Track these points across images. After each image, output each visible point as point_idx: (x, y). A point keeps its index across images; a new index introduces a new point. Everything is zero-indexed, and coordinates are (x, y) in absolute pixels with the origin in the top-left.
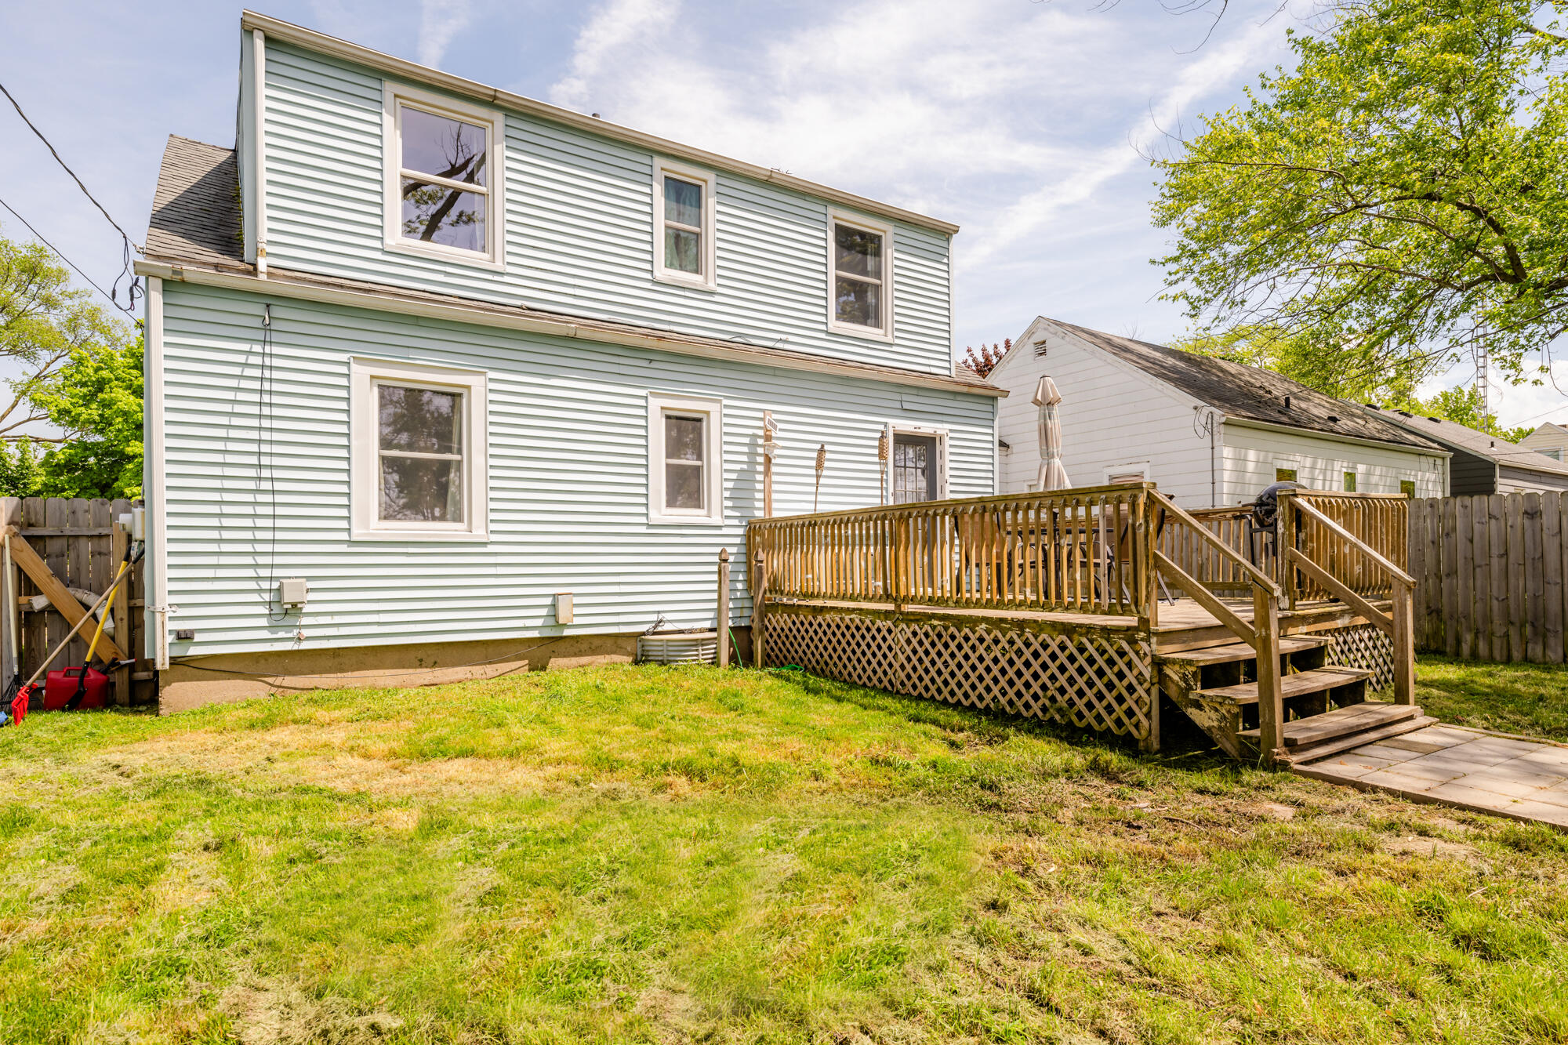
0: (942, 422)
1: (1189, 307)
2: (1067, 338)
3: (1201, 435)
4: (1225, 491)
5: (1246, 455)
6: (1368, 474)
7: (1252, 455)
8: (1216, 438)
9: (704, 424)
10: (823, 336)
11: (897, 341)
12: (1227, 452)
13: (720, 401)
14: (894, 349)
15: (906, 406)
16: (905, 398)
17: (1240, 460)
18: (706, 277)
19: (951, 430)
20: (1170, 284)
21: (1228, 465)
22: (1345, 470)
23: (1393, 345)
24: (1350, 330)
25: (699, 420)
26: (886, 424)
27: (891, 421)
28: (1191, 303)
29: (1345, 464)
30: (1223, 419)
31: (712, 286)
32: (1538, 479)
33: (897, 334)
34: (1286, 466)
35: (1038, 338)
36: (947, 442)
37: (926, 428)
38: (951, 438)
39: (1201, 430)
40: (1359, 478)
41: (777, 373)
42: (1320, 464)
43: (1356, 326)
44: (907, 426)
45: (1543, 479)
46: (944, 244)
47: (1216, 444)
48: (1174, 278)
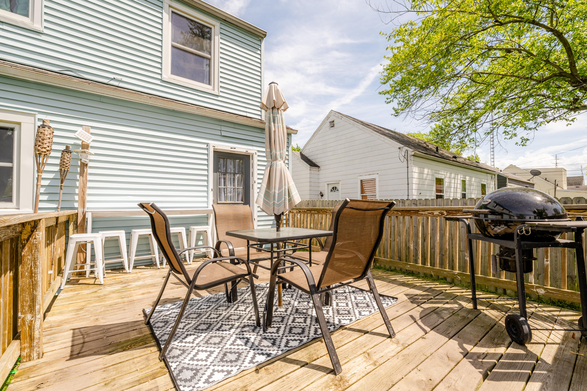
0: (253, 145)
1: (395, 112)
2: (343, 119)
3: (403, 161)
4: (414, 188)
5: (424, 171)
6: (470, 181)
7: (426, 171)
8: (409, 162)
9: (16, 133)
10: (158, 82)
11: (221, 94)
12: (416, 169)
13: (34, 115)
14: (219, 99)
15: (224, 134)
16: (223, 128)
17: (421, 173)
18: (33, 20)
19: (259, 151)
20: (388, 103)
21: (416, 175)
22: (462, 179)
23: (469, 132)
24: (454, 125)
25: (12, 130)
26: (208, 144)
27: (212, 143)
28: (396, 111)
29: (462, 176)
30: (413, 153)
31: (37, 26)
32: (518, 183)
33: (221, 89)
34: (440, 176)
35: (331, 120)
36: (256, 158)
37: (240, 149)
38: (258, 156)
39: (402, 158)
40: (467, 182)
41: (103, 100)
42: (453, 175)
43: (456, 124)
44: (226, 146)
45: (520, 184)
46: (258, 43)
47: (409, 165)
48: (389, 100)
